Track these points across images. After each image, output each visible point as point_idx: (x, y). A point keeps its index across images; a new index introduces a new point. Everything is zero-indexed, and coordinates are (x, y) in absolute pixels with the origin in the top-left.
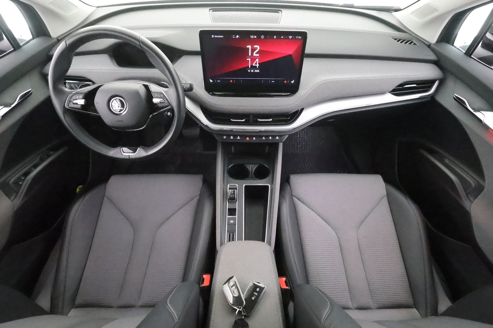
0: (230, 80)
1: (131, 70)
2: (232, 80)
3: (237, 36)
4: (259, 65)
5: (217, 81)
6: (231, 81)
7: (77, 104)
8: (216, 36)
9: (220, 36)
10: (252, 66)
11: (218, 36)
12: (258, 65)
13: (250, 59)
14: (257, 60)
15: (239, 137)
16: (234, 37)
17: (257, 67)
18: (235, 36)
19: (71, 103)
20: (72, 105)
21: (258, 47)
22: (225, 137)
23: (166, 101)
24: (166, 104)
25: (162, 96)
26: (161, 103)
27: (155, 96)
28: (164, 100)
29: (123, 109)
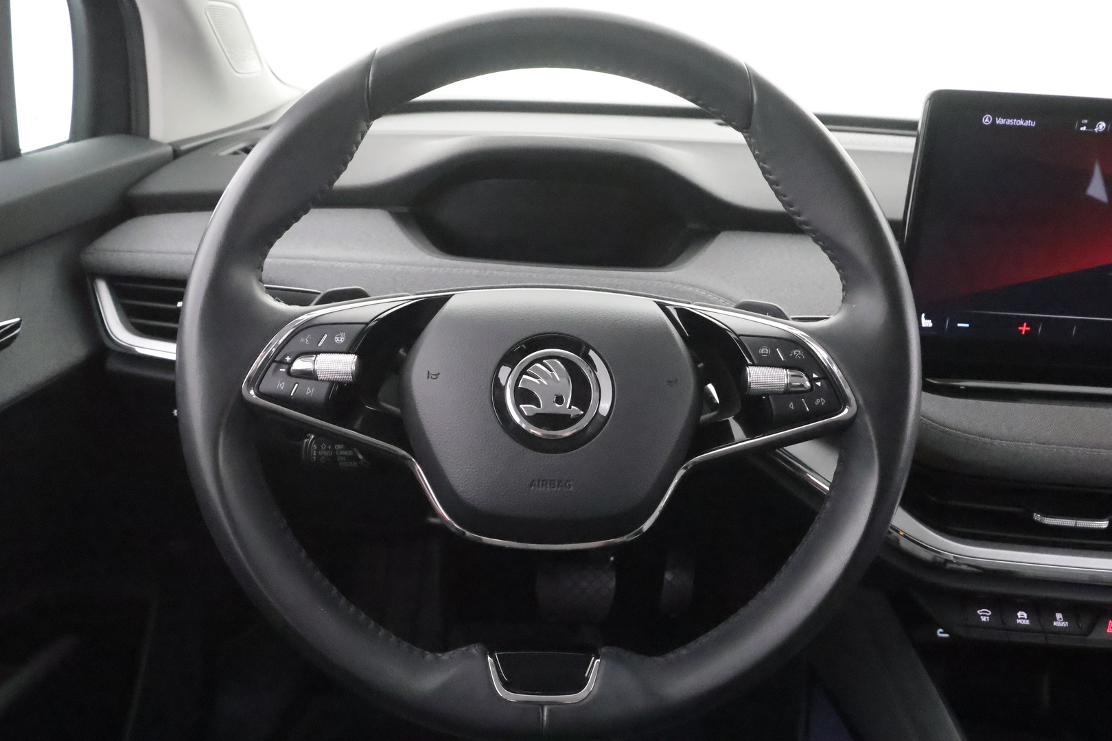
0: (1021, 321)
1: (502, 270)
2: (1031, 322)
3: (1102, 126)
5: (953, 326)
6: (1024, 328)
7: (309, 375)
8: (1000, 121)
9: (1021, 122)
11: (1010, 122)
15: (1058, 614)
16: (1084, 128)
18: (1092, 125)
19: (277, 369)
20: (277, 383)
22: (985, 615)
23: (819, 384)
24: (820, 401)
25: (797, 353)
26: (789, 392)
27: (759, 356)
28: (812, 380)
29: (581, 417)
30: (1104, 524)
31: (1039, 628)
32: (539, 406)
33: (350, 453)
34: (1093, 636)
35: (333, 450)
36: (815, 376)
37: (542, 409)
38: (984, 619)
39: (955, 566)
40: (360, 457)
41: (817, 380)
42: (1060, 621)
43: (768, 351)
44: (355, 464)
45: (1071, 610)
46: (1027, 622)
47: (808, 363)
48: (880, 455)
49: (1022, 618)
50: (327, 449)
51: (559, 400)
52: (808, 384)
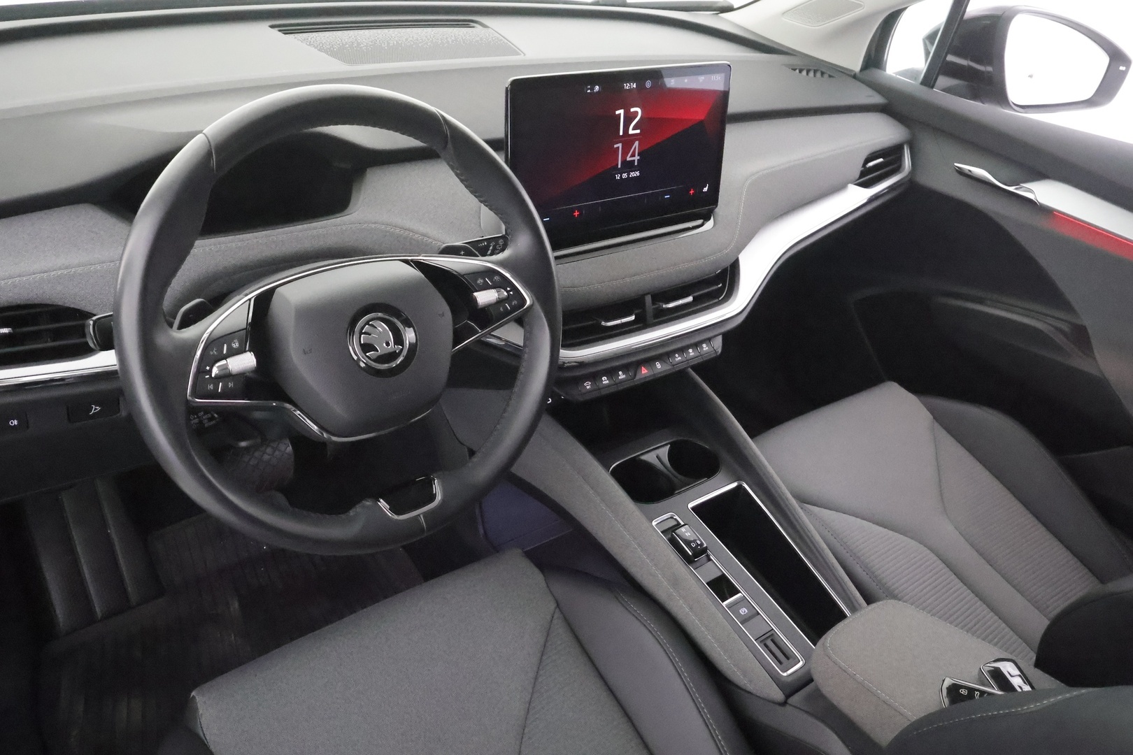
0: (574, 209)
3: (597, 88)
4: (639, 158)
6: (576, 214)
10: (624, 162)
12: (637, 158)
13: (620, 145)
14: (637, 143)
15: (620, 373)
16: (589, 91)
17: (636, 164)
18: (592, 89)
20: (207, 385)
21: (638, 110)
22: (588, 385)
23: (511, 293)
24: (514, 302)
25: (497, 278)
26: (500, 302)
27: (478, 285)
28: (508, 292)
29: (402, 350)
30: (633, 318)
31: (612, 382)
32: (378, 351)
33: (210, 415)
34: (638, 377)
35: (198, 417)
36: (508, 289)
37: (380, 352)
38: (588, 387)
39: (568, 364)
40: (216, 416)
41: (510, 291)
42: (622, 376)
43: (482, 281)
44: (214, 422)
45: (625, 368)
46: (608, 382)
47: (504, 283)
48: (547, 320)
49: (605, 380)
50: (195, 418)
51: (388, 344)
52: (506, 294)
